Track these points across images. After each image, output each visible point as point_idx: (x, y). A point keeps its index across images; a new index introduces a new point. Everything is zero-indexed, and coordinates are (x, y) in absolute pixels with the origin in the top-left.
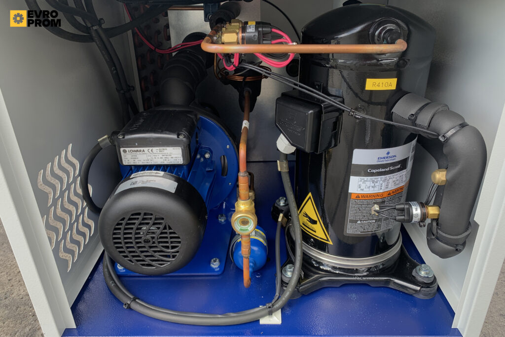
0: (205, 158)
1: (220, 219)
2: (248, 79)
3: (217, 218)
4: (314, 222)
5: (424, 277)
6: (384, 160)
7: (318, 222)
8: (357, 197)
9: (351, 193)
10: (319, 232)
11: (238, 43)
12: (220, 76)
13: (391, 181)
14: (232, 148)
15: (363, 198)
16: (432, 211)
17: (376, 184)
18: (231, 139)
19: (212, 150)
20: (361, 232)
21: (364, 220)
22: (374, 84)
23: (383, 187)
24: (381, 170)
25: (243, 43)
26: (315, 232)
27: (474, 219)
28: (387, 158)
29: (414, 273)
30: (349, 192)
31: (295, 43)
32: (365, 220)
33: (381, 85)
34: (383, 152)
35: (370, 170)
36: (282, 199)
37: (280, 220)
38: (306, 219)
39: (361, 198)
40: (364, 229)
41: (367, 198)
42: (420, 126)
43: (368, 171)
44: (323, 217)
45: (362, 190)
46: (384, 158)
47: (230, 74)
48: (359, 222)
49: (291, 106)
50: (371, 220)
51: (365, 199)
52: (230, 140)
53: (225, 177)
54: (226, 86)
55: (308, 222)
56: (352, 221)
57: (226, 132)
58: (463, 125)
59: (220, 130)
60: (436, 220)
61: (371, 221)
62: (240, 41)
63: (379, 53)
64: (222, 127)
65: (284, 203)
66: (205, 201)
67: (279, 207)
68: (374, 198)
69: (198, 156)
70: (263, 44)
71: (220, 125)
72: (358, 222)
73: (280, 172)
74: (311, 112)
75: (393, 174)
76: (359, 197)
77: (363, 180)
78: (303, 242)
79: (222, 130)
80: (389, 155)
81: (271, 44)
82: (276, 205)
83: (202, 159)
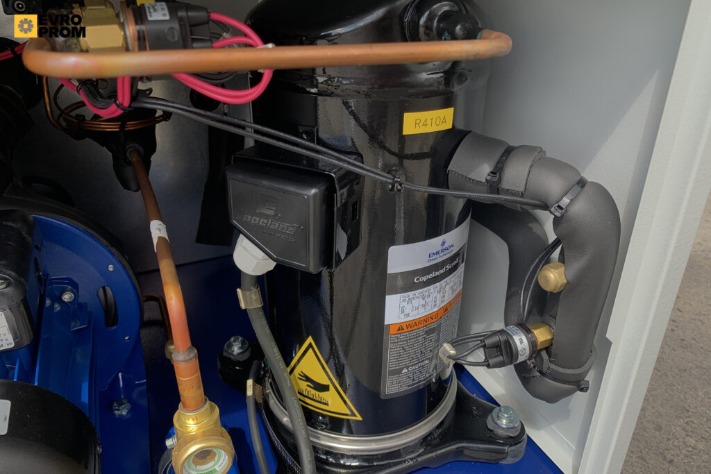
0: (64, 302)
1: (116, 412)
2: (131, 126)
3: (112, 410)
4: (324, 388)
5: (508, 428)
6: (438, 256)
7: (331, 387)
8: (399, 330)
9: (389, 325)
10: (335, 403)
11: (127, 49)
12: (64, 124)
13: (448, 287)
14: (121, 269)
15: (409, 329)
16: (542, 335)
17: (428, 300)
18: (114, 250)
19: (76, 280)
20: (409, 386)
21: (412, 366)
22: (418, 122)
23: (437, 303)
24: (434, 274)
25: (142, 48)
26: (327, 404)
27: (607, 336)
28: (442, 251)
29: (490, 425)
30: (386, 323)
31: (270, 46)
32: (415, 365)
33: (429, 122)
34: (435, 243)
35: (418, 279)
36: (235, 341)
37: (250, 392)
38: (304, 385)
39: (406, 330)
40: (413, 380)
41: (415, 327)
42: (507, 192)
43: (415, 281)
44: (340, 374)
45: (408, 315)
46: (437, 253)
47: (86, 118)
48: (405, 371)
49: (265, 182)
50: (422, 361)
51: (412, 329)
52: (113, 254)
53: (115, 327)
54: (79, 142)
55: (309, 389)
56: (393, 373)
57: (101, 239)
58: (582, 183)
59: (87, 238)
60: (548, 348)
61: (422, 364)
62: (133, 43)
63: (420, 61)
64: (90, 231)
65: (240, 348)
66: (88, 416)
67: (232, 357)
68: (425, 324)
69: (48, 302)
70: (193, 48)
71: (85, 228)
72: (403, 371)
73: (245, 310)
74: (313, 191)
75: (450, 276)
76: (403, 329)
77: (407, 299)
78: (309, 428)
79: (91, 235)
80: (444, 247)
81: (213, 47)
82: (225, 354)
83: (57, 307)
